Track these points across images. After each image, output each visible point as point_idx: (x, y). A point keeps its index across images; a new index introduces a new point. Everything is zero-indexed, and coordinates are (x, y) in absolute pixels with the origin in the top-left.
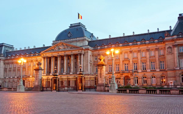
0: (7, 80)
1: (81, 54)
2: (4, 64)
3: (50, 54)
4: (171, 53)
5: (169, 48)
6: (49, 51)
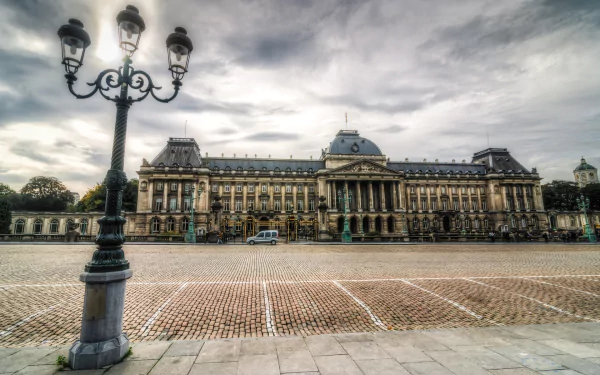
1: (397, 183)
3: (343, 177)
4: (498, 192)
5: (496, 186)
6: (342, 172)
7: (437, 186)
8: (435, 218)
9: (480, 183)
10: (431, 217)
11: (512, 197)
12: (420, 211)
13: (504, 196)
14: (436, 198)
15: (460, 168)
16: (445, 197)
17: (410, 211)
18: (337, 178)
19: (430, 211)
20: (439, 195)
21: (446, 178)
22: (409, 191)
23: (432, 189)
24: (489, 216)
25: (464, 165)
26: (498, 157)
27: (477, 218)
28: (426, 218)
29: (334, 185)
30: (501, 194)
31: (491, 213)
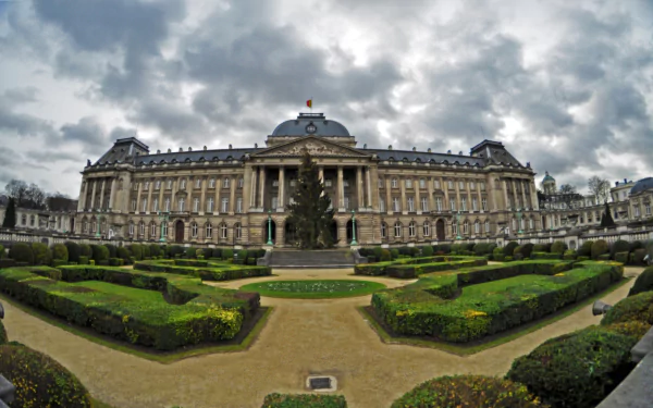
0: (136, 220)
1: (364, 169)
2: (132, 180)
3: (277, 162)
4: (499, 188)
5: (496, 180)
6: (275, 154)
7: (429, 178)
8: (427, 222)
9: (480, 176)
10: (421, 220)
11: (512, 194)
12: (405, 213)
13: (505, 192)
14: (428, 194)
15: (457, 159)
16: (439, 193)
17: (390, 213)
18: (267, 162)
19: (419, 213)
20: (431, 191)
21: (440, 169)
22: (388, 185)
23: (422, 183)
24: (490, 217)
25: (460, 156)
26: (495, 150)
27: (477, 221)
28: (413, 223)
29: (262, 174)
30: (501, 189)
31: (493, 214)
